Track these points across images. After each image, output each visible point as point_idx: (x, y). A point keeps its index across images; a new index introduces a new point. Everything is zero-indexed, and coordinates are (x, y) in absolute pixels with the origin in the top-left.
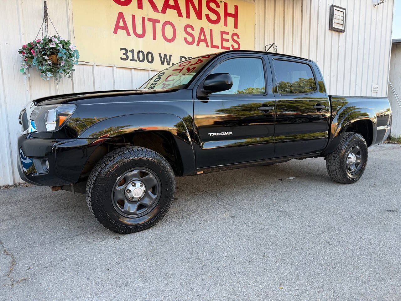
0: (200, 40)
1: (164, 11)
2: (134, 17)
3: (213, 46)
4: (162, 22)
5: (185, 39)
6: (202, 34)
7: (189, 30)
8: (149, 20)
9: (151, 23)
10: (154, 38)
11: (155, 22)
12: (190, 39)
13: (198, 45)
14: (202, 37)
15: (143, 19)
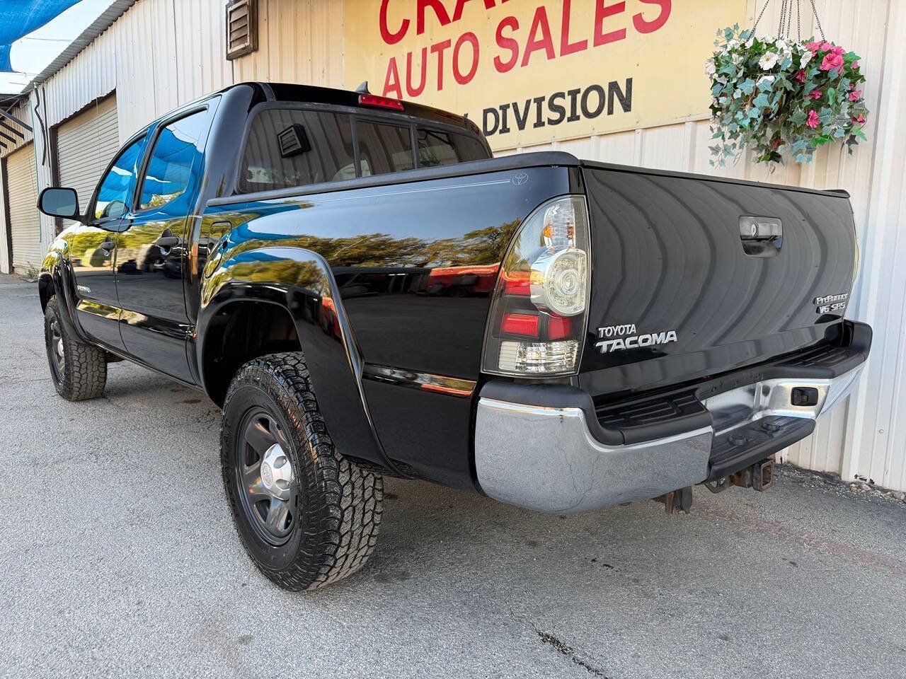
0: (532, 46)
1: (458, 15)
2: (410, 55)
3: (567, 49)
4: (453, 44)
5: (497, 60)
6: (540, 26)
7: (507, 32)
8: (434, 49)
9: (436, 54)
10: (440, 87)
11: (439, 48)
12: (506, 56)
13: (525, 63)
14: (539, 36)
15: (424, 51)
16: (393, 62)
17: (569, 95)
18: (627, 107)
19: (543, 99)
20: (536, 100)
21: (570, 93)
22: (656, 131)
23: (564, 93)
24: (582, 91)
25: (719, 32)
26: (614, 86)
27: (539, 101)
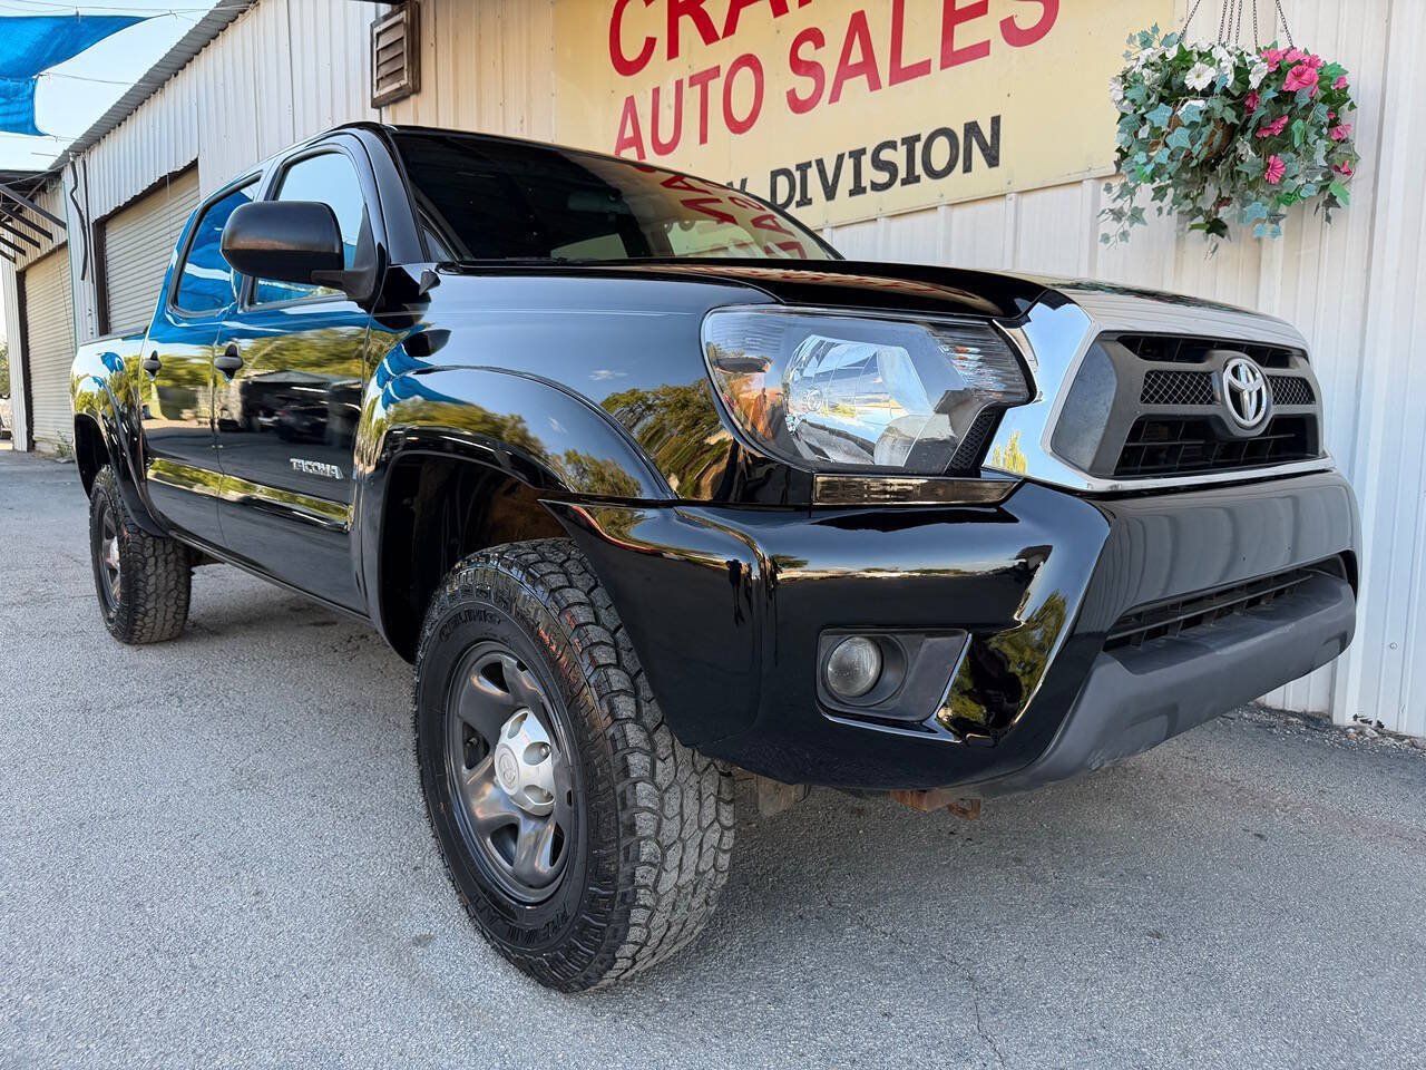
0: (846, 70)
1: (730, 28)
2: (656, 91)
3: (900, 74)
4: (724, 72)
5: (792, 96)
6: (857, 40)
7: (807, 52)
8: (693, 81)
9: (698, 88)
10: (703, 139)
11: (702, 79)
12: (805, 86)
13: (835, 98)
14: (856, 56)
15: (679, 84)
16: (630, 102)
17: (903, 144)
18: (993, 159)
19: (863, 151)
20: (852, 154)
21: (904, 141)
22: (1039, 195)
23: (895, 142)
24: (924, 139)
25: (1131, 39)
26: (972, 129)
27: (857, 155)
